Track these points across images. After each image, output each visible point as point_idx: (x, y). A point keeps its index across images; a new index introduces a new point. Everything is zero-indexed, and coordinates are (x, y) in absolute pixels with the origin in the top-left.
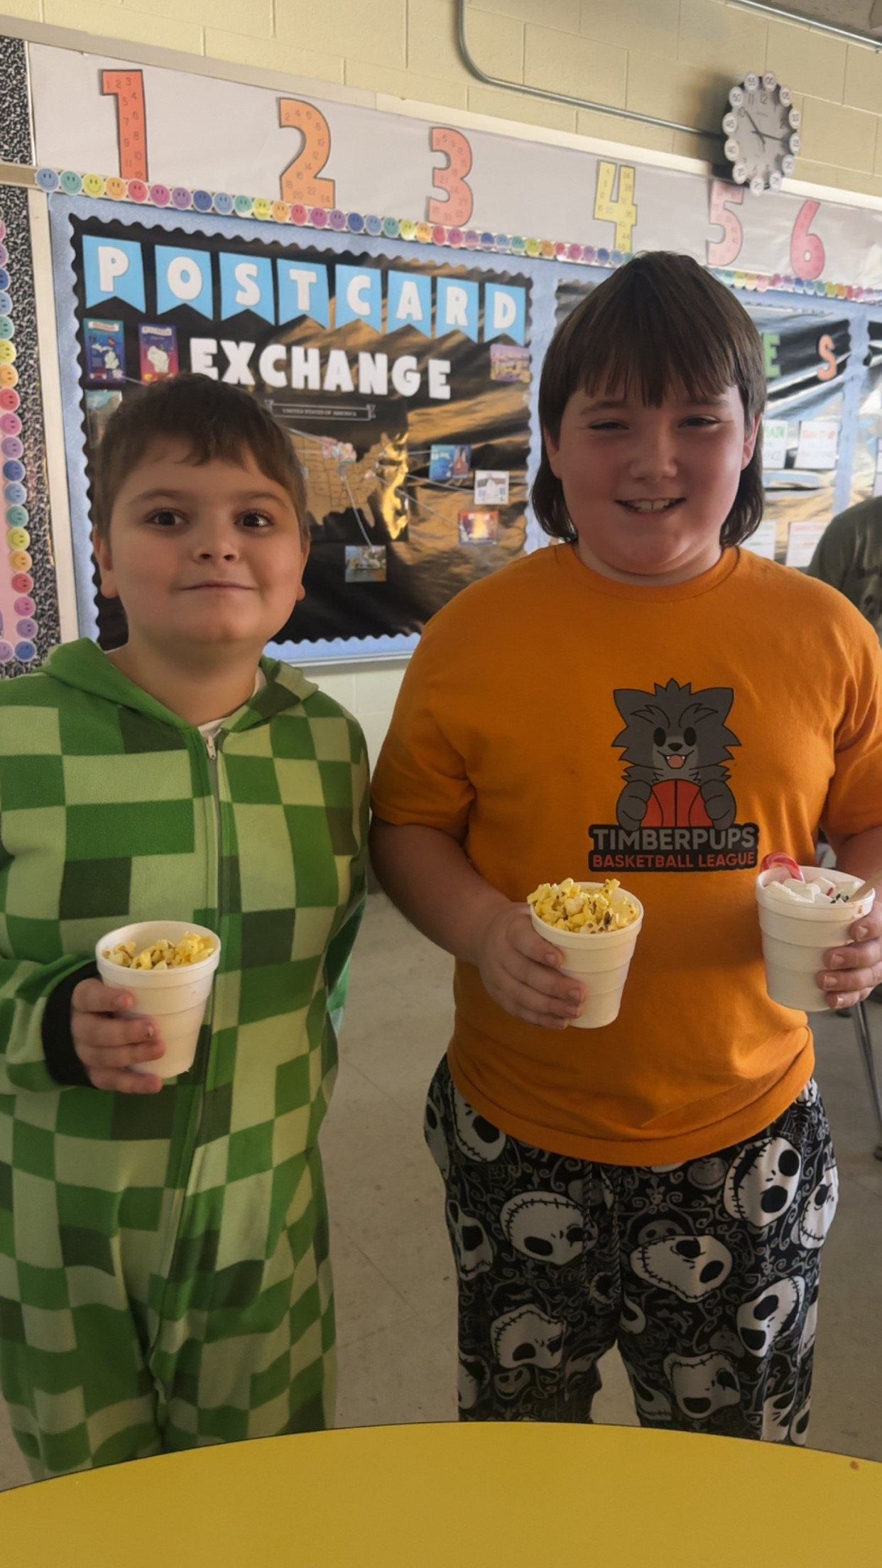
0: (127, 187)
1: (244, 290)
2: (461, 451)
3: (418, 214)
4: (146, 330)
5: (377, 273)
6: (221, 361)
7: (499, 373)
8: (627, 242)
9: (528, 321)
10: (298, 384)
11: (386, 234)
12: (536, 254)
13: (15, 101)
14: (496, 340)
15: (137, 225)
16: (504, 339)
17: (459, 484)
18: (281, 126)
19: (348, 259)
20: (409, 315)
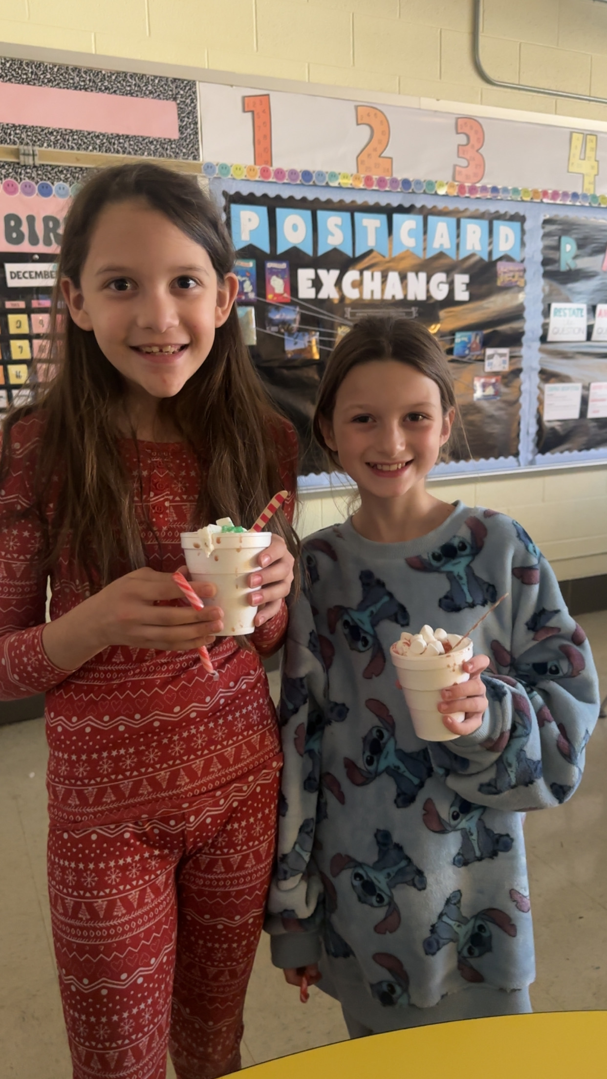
0: (259, 171)
1: (333, 235)
2: (477, 335)
3: (447, 176)
4: (270, 265)
5: (420, 218)
6: (317, 284)
7: (503, 281)
8: (592, 187)
9: (523, 244)
10: (367, 296)
11: (427, 191)
12: (528, 199)
13: (190, 120)
14: (501, 259)
15: (265, 196)
16: (506, 258)
17: (474, 358)
18: (358, 124)
19: (401, 209)
20: (442, 245)
